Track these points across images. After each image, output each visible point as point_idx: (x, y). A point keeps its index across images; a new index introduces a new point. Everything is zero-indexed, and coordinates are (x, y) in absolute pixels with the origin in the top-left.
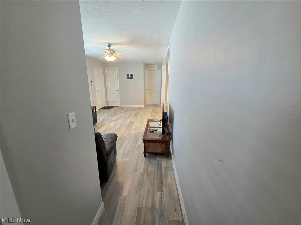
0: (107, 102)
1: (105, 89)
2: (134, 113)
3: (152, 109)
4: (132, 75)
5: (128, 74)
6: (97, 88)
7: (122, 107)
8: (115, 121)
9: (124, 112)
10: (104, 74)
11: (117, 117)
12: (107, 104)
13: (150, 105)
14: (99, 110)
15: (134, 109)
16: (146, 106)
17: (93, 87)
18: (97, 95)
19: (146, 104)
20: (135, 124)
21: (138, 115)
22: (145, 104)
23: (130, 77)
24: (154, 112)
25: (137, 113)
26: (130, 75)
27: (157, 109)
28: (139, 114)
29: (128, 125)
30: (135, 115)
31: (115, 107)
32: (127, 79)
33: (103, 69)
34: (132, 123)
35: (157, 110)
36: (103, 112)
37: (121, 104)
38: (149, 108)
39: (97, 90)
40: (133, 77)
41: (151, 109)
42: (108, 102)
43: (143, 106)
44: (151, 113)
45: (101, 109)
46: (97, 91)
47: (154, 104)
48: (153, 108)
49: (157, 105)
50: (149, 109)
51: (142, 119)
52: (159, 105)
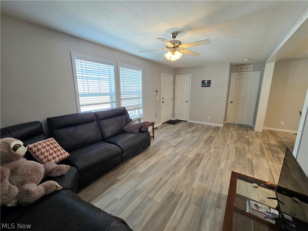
0: (173, 115)
1: (174, 99)
2: (205, 137)
3: (238, 133)
4: (209, 82)
5: (204, 81)
6: (163, 99)
7: (190, 124)
8: (175, 146)
9: (192, 132)
10: (174, 83)
11: (179, 139)
12: (173, 117)
13: (234, 125)
14: (162, 124)
15: (207, 129)
16: (227, 125)
17: (158, 97)
18: (162, 107)
19: (227, 123)
20: (204, 161)
21: (211, 142)
22: (225, 122)
23: (206, 85)
24: (241, 140)
25: (210, 137)
26: (206, 82)
27: (247, 135)
28: (213, 139)
29: (192, 162)
30: (207, 141)
31: (182, 122)
32: (202, 87)
33: (173, 76)
34: (199, 158)
35: (247, 137)
36: (165, 128)
37: (190, 119)
38: (232, 130)
39: (162, 100)
40: (210, 84)
41: (235, 133)
42: (175, 115)
43: (222, 126)
44: (236, 142)
45: (165, 123)
46: (163, 102)
47: (240, 123)
48: (240, 131)
49: (246, 125)
50: (231, 132)
51: (219, 153)
52: (250, 127)
